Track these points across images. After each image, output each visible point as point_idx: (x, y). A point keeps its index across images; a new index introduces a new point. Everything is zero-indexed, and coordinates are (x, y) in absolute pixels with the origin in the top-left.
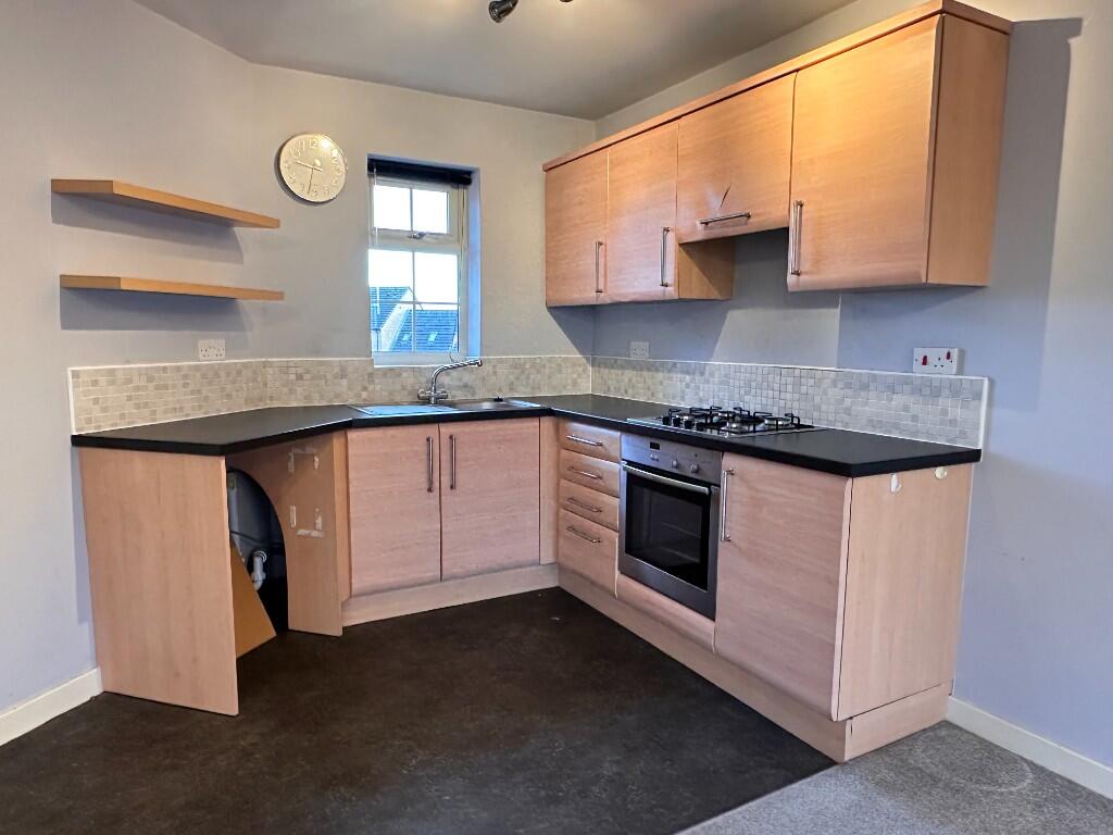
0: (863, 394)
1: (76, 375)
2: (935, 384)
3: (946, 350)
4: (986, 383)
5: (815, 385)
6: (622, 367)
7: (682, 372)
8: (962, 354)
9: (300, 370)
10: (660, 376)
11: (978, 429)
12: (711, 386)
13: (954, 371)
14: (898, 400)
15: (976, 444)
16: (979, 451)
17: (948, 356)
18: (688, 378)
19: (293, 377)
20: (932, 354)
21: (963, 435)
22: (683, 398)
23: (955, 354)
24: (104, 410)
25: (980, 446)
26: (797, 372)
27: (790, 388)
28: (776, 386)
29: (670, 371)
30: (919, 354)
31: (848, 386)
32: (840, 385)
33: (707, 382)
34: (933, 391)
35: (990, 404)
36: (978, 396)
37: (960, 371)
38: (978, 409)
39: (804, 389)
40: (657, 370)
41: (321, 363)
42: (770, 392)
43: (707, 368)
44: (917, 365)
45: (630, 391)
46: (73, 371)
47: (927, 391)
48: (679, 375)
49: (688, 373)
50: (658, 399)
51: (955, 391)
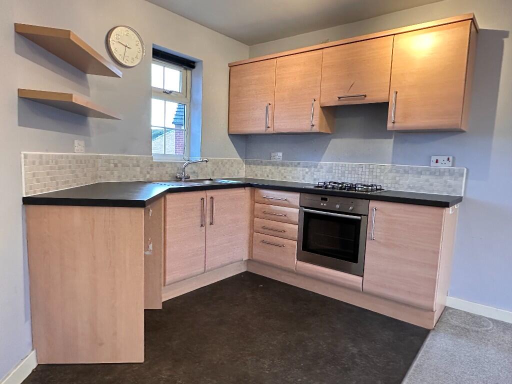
0: (406, 175)
1: (26, 157)
2: (442, 170)
3: (447, 157)
4: (465, 170)
5: (381, 172)
6: (266, 165)
7: (304, 167)
8: (454, 158)
9: (116, 161)
10: (290, 169)
11: (461, 188)
12: (321, 173)
13: (451, 166)
14: (423, 177)
15: (461, 194)
16: (462, 197)
17: (448, 159)
18: (307, 170)
19: (112, 165)
20: (440, 159)
21: (454, 191)
22: (303, 179)
23: (451, 159)
24: (38, 181)
25: (462, 195)
26: (371, 167)
27: (367, 173)
28: (360, 173)
29: (296, 166)
30: (434, 159)
31: (398, 172)
32: (394, 171)
33: (319, 171)
34: (441, 173)
35: (467, 178)
36: (462, 175)
37: (453, 166)
38: (462, 181)
39: (374, 174)
40: (288, 166)
41: (127, 158)
42: (356, 176)
43: (319, 165)
44: (433, 164)
45: (270, 176)
46: (24, 154)
47: (438, 173)
48: (301, 169)
49: (307, 167)
50: (289, 179)
51: (451, 173)
